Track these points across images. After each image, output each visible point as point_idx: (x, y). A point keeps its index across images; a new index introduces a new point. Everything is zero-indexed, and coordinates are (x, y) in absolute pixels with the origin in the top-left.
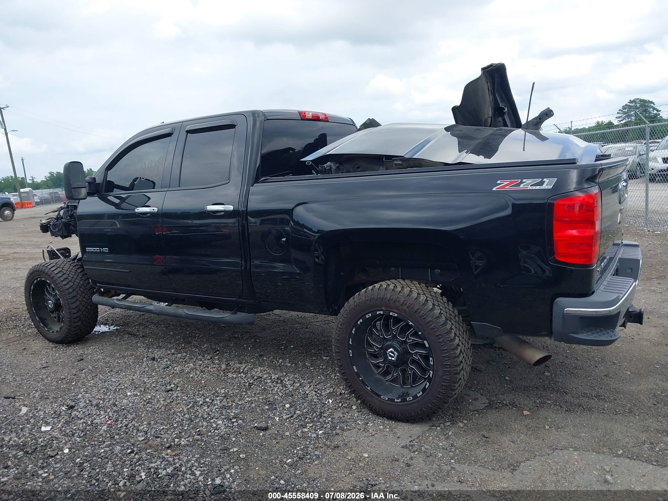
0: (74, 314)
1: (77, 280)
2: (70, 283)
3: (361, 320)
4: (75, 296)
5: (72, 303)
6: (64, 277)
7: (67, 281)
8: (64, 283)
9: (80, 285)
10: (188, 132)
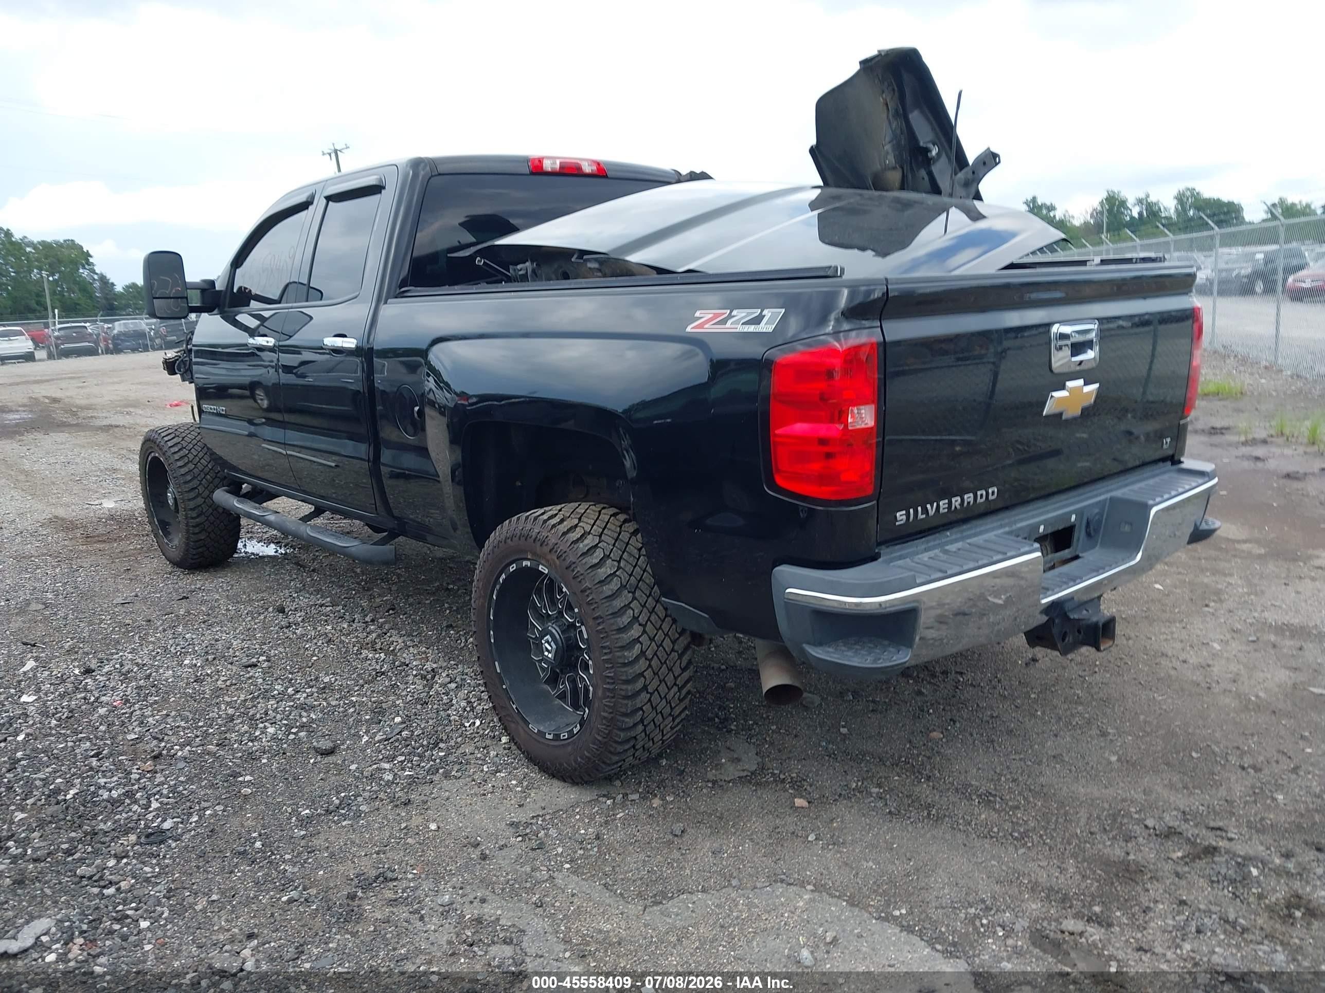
0: (192, 518)
1: (202, 461)
2: (190, 464)
3: (503, 576)
4: (196, 488)
5: (189, 500)
6: (182, 453)
7: (186, 460)
8: (180, 463)
9: (207, 470)
10: (329, 198)
